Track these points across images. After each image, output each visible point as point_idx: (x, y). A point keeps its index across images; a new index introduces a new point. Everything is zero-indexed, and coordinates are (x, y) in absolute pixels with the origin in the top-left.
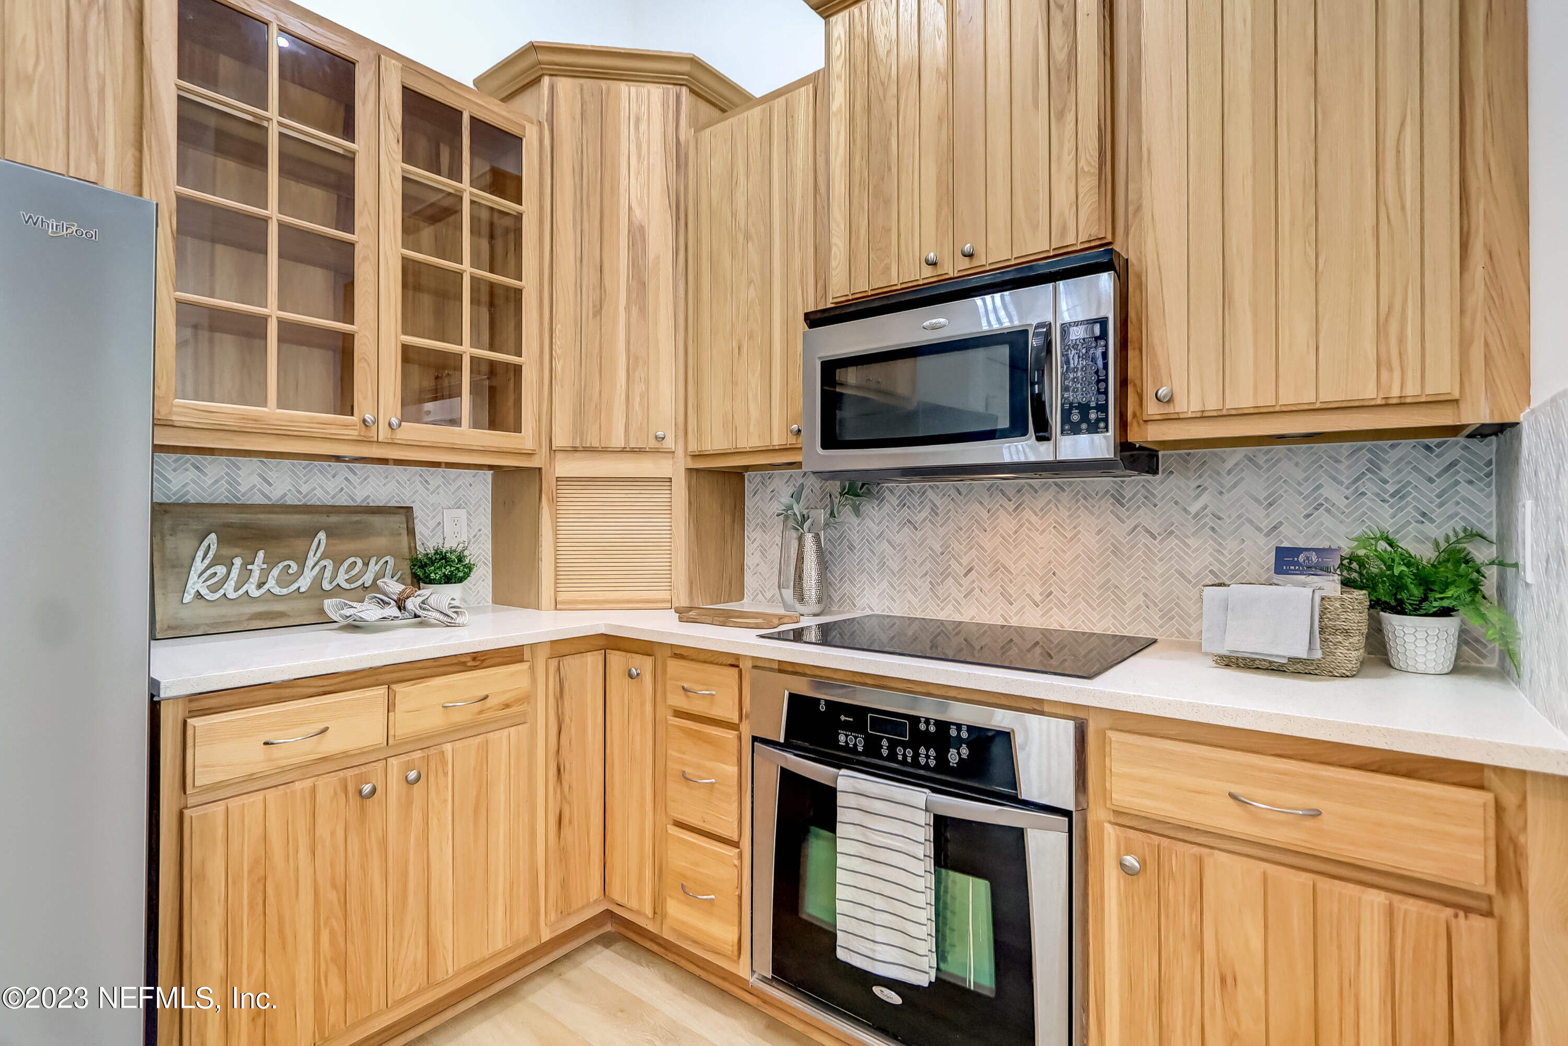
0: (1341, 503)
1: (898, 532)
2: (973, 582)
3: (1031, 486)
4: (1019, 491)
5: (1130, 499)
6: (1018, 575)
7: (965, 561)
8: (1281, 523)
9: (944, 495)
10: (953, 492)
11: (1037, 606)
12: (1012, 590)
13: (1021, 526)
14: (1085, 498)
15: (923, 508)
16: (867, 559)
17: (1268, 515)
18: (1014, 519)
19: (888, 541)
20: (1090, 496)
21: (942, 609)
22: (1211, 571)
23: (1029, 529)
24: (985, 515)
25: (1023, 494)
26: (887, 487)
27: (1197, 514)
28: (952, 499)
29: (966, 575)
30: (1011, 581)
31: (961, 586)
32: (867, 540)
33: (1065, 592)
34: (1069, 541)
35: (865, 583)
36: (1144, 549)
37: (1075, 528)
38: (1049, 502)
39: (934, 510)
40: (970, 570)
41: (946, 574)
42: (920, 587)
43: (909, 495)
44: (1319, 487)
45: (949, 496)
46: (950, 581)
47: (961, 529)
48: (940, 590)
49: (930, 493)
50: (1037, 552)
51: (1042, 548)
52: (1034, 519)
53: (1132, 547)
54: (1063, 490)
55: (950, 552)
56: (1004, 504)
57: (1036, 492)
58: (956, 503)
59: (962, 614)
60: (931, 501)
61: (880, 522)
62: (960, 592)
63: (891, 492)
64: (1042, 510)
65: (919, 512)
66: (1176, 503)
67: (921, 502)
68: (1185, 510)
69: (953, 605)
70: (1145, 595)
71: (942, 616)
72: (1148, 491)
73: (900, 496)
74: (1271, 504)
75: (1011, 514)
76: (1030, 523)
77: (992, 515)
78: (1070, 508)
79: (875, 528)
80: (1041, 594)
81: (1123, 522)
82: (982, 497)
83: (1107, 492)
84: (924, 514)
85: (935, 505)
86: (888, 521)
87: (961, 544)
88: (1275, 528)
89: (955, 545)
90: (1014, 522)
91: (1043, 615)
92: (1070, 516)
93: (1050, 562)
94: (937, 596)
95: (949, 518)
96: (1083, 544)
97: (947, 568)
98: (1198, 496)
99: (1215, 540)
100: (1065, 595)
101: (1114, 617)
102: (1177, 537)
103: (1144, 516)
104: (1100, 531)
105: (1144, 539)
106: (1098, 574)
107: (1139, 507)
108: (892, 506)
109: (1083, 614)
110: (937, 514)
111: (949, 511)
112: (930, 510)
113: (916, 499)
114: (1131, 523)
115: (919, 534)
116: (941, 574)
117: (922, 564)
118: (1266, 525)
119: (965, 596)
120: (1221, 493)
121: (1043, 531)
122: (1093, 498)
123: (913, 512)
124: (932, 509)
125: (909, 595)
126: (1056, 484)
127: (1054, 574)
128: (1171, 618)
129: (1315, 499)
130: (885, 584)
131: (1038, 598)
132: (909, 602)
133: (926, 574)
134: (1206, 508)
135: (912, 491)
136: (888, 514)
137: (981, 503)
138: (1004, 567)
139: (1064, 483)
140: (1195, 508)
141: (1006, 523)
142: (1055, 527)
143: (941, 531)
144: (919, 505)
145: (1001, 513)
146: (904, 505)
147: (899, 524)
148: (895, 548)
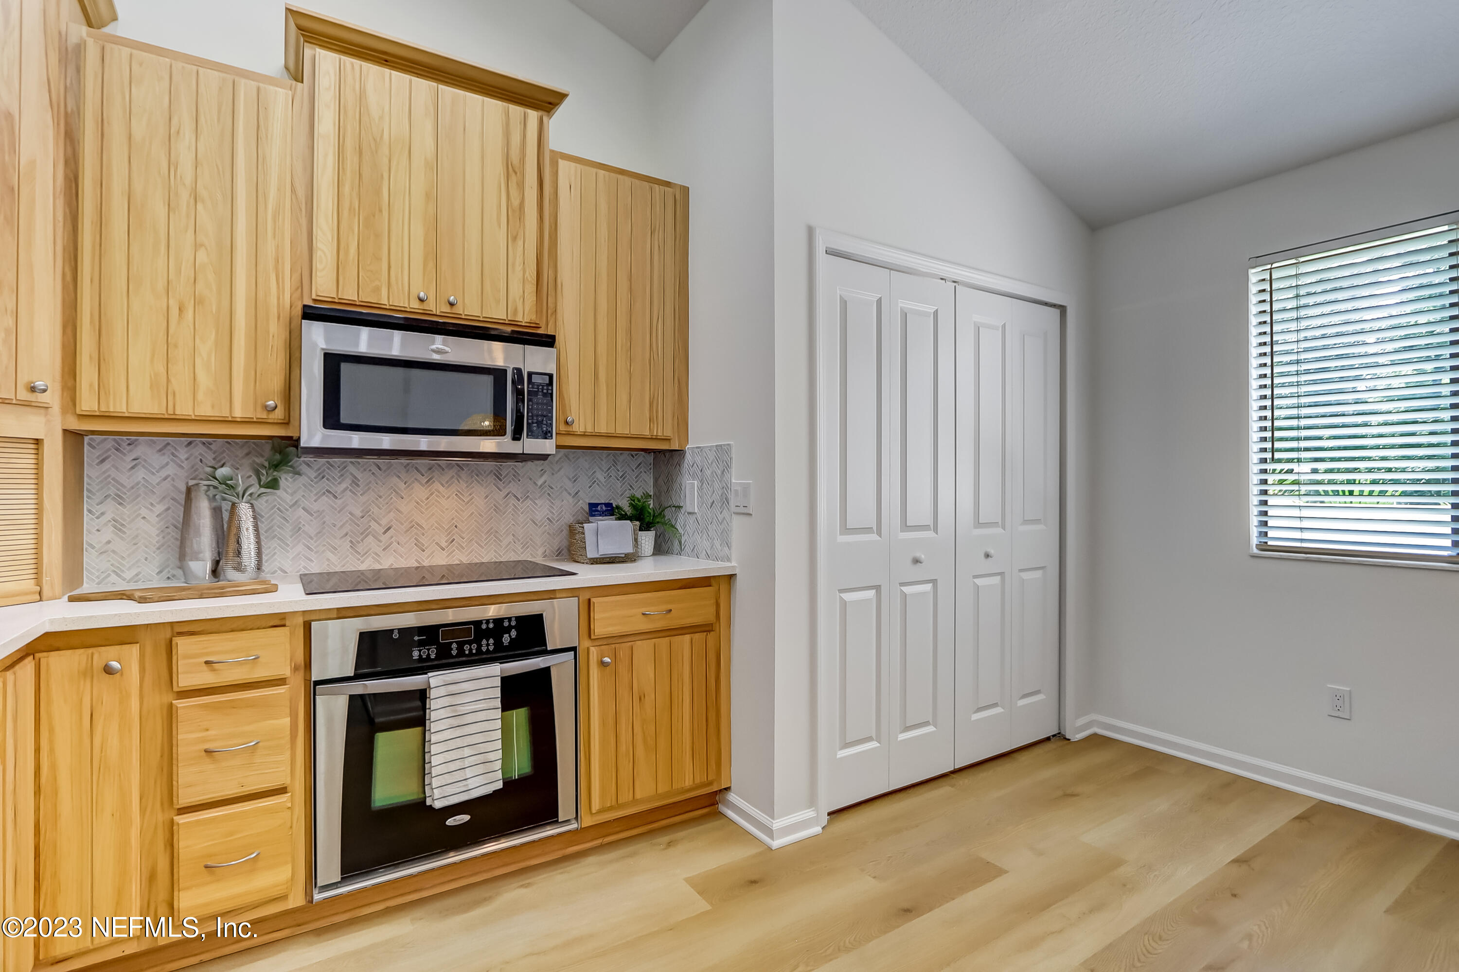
0: (603, 480)
1: (315, 501)
2: (392, 537)
3: (439, 465)
4: (430, 469)
5: (505, 477)
6: (429, 529)
7: (384, 522)
8: (579, 491)
9: (365, 470)
10: (374, 469)
11: (443, 549)
12: (424, 540)
13: (432, 494)
14: (477, 476)
15: (343, 480)
16: (279, 527)
17: (574, 487)
18: (426, 489)
19: (304, 509)
20: (481, 474)
21: (362, 562)
22: (548, 518)
23: (437, 496)
24: (402, 486)
25: (433, 472)
26: (304, 462)
27: (541, 486)
28: (373, 473)
29: (385, 533)
30: (423, 535)
31: (380, 541)
32: (278, 509)
33: (463, 539)
34: (466, 504)
35: (275, 548)
36: (513, 507)
37: (470, 495)
38: (453, 477)
39: (355, 482)
40: (389, 529)
41: (365, 533)
42: (340, 546)
43: (329, 469)
44: (595, 472)
45: (370, 470)
46: (370, 539)
47: (380, 497)
48: (360, 548)
49: (352, 469)
50: (443, 512)
51: (447, 509)
52: (441, 489)
53: (506, 506)
54: (463, 470)
55: (370, 515)
56: (418, 478)
57: (443, 470)
58: (376, 476)
59: (379, 563)
60: (352, 474)
61: (295, 492)
62: (379, 546)
63: (308, 465)
64: (447, 482)
65: (340, 483)
66: (531, 479)
67: (342, 475)
68: (535, 483)
69: (373, 558)
70: (513, 535)
71: (363, 567)
72: (516, 472)
73: (319, 469)
74: (575, 481)
75: (423, 486)
76: (439, 492)
77: (408, 486)
78: (467, 482)
79: (288, 498)
80: (446, 542)
81: (500, 490)
82: (399, 472)
83: (492, 471)
84: (344, 485)
85: (355, 478)
86: (304, 491)
87: (380, 508)
88: (577, 493)
89: (375, 510)
90: (426, 491)
91: (448, 556)
92: (467, 487)
93: (453, 519)
94: (357, 552)
95: (369, 489)
96: (476, 506)
97: (368, 529)
98: (542, 475)
99: (550, 501)
100: (464, 541)
101: (495, 551)
102: (531, 499)
103: (513, 488)
104: (487, 497)
105: (513, 501)
106: (486, 524)
107: (510, 482)
108: (309, 477)
109: (476, 552)
110: (358, 485)
111: (370, 482)
112: (350, 482)
113: (336, 473)
114: (506, 491)
115: (339, 502)
116: (362, 534)
117: (342, 526)
118: (573, 492)
119: (384, 550)
120: (553, 474)
121: (448, 498)
122: (483, 475)
123: (333, 484)
124: (353, 481)
125: (330, 555)
126: (458, 465)
127: (456, 527)
128: (527, 548)
129: (593, 478)
130: (300, 548)
131: (444, 544)
132: (328, 560)
133: (346, 534)
134: (545, 483)
135: (332, 466)
136: (304, 485)
137: (399, 477)
138: (418, 525)
139: (463, 464)
140: (540, 483)
141: (420, 492)
142: (457, 494)
143: (363, 499)
144: (339, 478)
145: (416, 485)
146: (323, 477)
147: (316, 494)
148: (312, 515)
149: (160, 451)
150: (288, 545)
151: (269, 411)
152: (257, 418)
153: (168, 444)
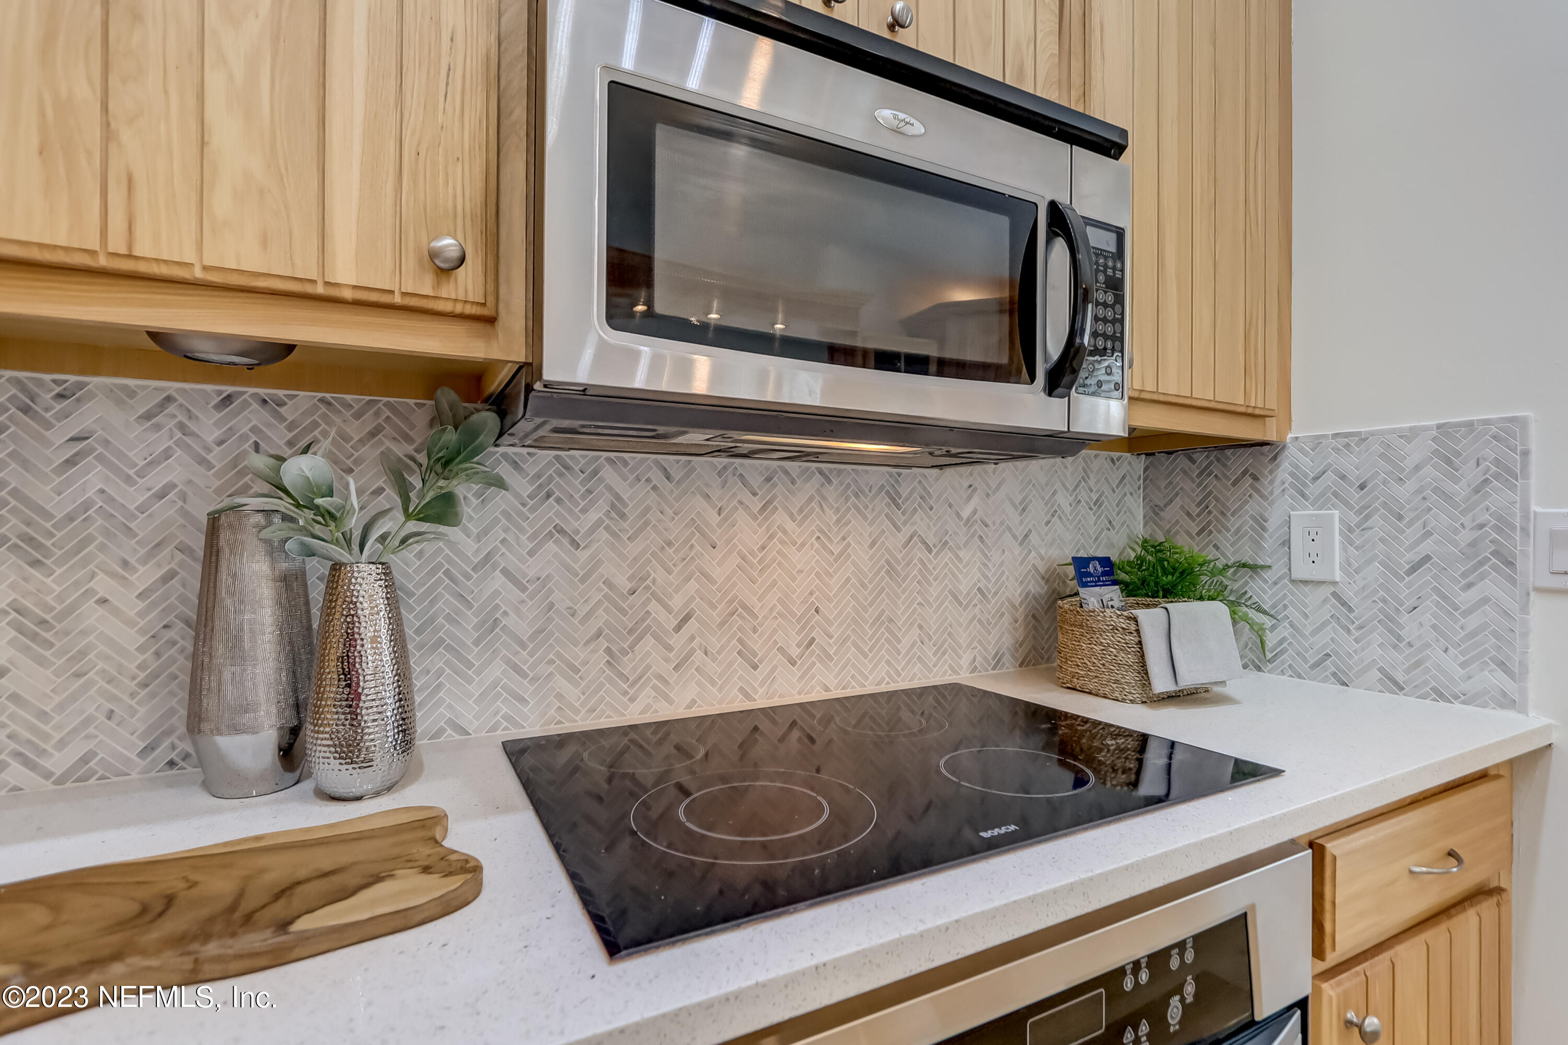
0: (1068, 509)
1: (531, 553)
2: (692, 638)
3: (786, 473)
4: (768, 479)
5: (907, 499)
6: (766, 617)
7: (677, 602)
8: (1030, 531)
9: (638, 479)
10: (657, 476)
11: (793, 663)
12: (757, 644)
13: (771, 537)
14: (857, 496)
15: (592, 502)
16: (448, 618)
17: (1021, 522)
18: (760, 526)
19: (505, 572)
20: (862, 492)
21: (632, 700)
22: (979, 589)
23: (782, 542)
24: (713, 518)
25: (775, 485)
26: (504, 455)
27: (968, 520)
28: (654, 488)
29: (678, 628)
30: (755, 630)
31: (669, 648)
32: (447, 573)
33: (831, 637)
34: (836, 560)
35: (440, 673)
36: (919, 566)
37: (844, 539)
38: (811, 499)
39: (617, 508)
40: (687, 618)
41: (638, 632)
42: (585, 663)
43: (561, 475)
44: (1055, 493)
45: (648, 480)
46: (649, 642)
47: (670, 544)
48: (628, 665)
49: (609, 474)
50: (794, 579)
51: (800, 571)
52: (790, 525)
53: (908, 564)
54: (829, 481)
55: (648, 588)
56: (744, 500)
57: (793, 482)
58: (661, 496)
59: (670, 702)
60: (610, 489)
61: (485, 532)
62: (667, 660)
63: (516, 465)
64: (801, 510)
65: (584, 511)
66: (950, 506)
67: (589, 491)
68: (958, 514)
69: (655, 688)
70: (921, 627)
72: (925, 489)
73: (538, 476)
74: (1024, 510)
75: (755, 518)
76: (785, 532)
77: (725, 519)
78: (838, 510)
79: (469, 546)
80: (798, 646)
81: (898, 529)
82: (707, 485)
83: (883, 487)
84: (594, 516)
85: (618, 497)
86: (506, 530)
87: (669, 572)
88: (1026, 536)
89: (659, 574)
90: (760, 531)
91: (802, 677)
92: (838, 521)
93: (811, 594)
94: (621, 675)
95: (647, 523)
96: (853, 562)
97: (643, 620)
98: (969, 498)
99: (983, 552)
100: (831, 642)
101: (888, 663)
102: (950, 549)
103: (921, 523)
104: (873, 543)
105: (919, 552)
106: (871, 605)
107: (915, 510)
108: (517, 496)
109: (853, 665)
110: (623, 516)
111: (648, 509)
112: (607, 508)
113: (576, 485)
114: (907, 531)
115: (583, 555)
116: (631, 632)
117: (588, 616)
118: (1020, 532)
119: (676, 668)
120: (988, 495)
121: (803, 545)
122: (866, 496)
123: (570, 511)
124: (613, 506)
125: (561, 683)
126: (821, 472)
127: (817, 611)
128: (944, 653)
129: (1053, 506)
130: (497, 670)
131: (794, 652)
132: (559, 696)
133: (599, 634)
134: (975, 514)
135: (568, 468)
136: (506, 514)
137: (707, 497)
138: (745, 607)
139: (831, 470)
140: (965, 514)
141: (748, 531)
142: (819, 538)
143: (632, 549)
144: (583, 497)
145: (741, 517)
146: (548, 496)
147: (532, 538)
148: (523, 589)
149: (148, 416)
150: (470, 665)
151: (442, 270)
152: (404, 294)
153: (169, 399)
